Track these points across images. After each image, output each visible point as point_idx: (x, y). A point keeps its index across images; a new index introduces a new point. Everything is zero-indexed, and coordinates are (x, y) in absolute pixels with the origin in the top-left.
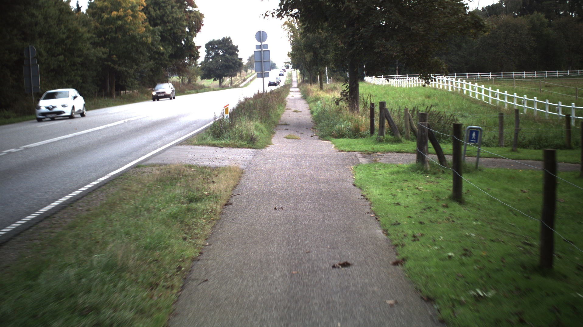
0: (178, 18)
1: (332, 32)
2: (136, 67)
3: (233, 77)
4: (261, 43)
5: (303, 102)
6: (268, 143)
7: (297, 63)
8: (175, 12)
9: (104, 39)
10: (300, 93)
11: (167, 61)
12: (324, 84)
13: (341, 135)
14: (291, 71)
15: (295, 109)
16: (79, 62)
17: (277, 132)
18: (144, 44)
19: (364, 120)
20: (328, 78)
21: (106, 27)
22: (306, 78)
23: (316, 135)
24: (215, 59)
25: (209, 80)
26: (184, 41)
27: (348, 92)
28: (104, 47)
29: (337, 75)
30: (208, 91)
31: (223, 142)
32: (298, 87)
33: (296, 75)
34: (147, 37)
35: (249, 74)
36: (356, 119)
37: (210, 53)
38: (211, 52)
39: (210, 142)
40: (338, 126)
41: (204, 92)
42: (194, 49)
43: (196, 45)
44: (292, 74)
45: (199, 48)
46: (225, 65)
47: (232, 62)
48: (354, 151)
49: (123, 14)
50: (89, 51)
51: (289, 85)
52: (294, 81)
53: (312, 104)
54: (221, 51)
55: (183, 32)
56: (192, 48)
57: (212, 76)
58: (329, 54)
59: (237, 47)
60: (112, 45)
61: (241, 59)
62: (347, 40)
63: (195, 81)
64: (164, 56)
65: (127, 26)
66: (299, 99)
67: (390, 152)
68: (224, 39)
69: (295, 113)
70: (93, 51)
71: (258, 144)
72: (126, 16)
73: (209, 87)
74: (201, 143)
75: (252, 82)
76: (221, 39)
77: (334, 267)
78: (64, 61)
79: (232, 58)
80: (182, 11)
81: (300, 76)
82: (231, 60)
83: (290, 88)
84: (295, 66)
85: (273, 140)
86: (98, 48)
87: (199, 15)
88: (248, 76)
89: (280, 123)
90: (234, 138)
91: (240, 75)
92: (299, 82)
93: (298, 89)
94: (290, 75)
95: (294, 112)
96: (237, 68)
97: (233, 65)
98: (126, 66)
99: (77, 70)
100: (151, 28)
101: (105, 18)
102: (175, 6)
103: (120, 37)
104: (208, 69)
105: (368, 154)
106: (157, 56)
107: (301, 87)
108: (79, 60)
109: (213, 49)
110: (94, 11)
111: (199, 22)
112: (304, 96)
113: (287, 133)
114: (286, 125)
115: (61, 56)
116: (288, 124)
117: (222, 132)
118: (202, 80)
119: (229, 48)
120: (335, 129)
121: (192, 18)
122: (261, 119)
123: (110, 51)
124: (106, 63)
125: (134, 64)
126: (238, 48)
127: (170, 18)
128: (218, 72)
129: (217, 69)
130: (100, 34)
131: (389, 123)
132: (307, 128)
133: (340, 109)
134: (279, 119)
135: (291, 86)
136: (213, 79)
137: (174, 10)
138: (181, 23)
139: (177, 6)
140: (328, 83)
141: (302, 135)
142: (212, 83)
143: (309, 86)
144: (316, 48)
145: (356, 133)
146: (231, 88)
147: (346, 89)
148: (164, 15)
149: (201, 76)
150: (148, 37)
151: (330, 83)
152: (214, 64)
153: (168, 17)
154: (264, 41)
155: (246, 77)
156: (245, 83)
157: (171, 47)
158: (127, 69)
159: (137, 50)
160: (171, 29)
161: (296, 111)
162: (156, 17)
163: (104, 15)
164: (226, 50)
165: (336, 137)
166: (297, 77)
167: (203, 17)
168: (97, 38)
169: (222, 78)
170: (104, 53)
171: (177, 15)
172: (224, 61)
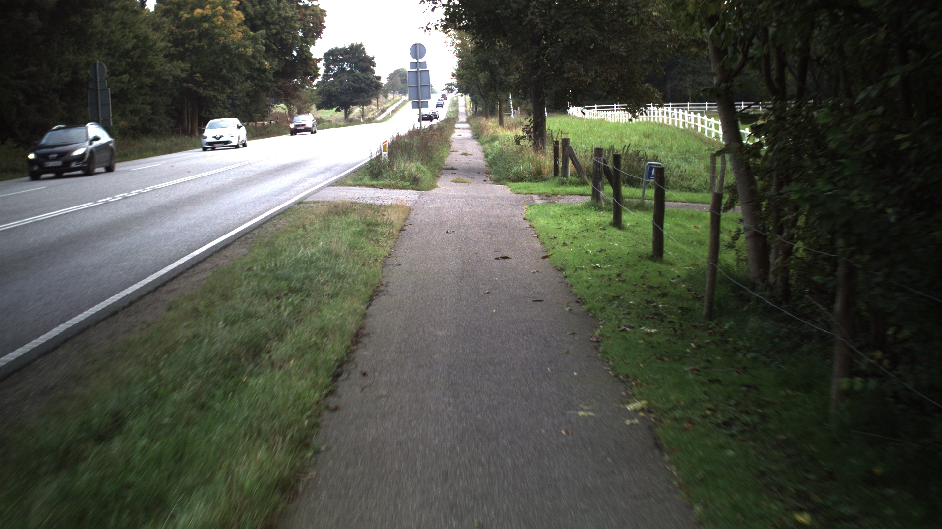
0: (288, 17)
1: (512, 52)
2: (229, 91)
3: (366, 105)
4: (418, 59)
5: (475, 142)
6: (432, 187)
7: (467, 86)
8: (283, 8)
9: (182, 50)
10: (470, 131)
11: (270, 81)
12: (505, 118)
13: (519, 178)
14: (457, 97)
15: (464, 151)
16: (148, 83)
17: (442, 176)
18: (241, 56)
19: (547, 161)
20: (514, 109)
21: (185, 32)
22: (480, 109)
23: (490, 180)
24: (339, 78)
25: (327, 111)
26: (297, 51)
27: (532, 127)
28: (183, 60)
29: (526, 105)
30: (329, 128)
31: (383, 182)
32: (467, 122)
33: (464, 104)
34: (245, 47)
35: (390, 101)
36: (538, 159)
37: (331, 69)
38: (332, 67)
39: (368, 182)
40: (516, 168)
41: (323, 128)
42: (312, 63)
43: (314, 57)
44: (457, 101)
45: (319, 62)
46: (354, 88)
47: (364, 82)
48: (532, 194)
49: (210, 13)
50: (162, 67)
51: (454, 118)
52: (462, 113)
53: (487, 145)
54: (347, 65)
55: (295, 37)
56: (308, 61)
57: (334, 104)
58: (513, 75)
59: (373, 58)
60: (194, 58)
61: (379, 78)
62: (530, 62)
64: (267, 74)
65: (217, 31)
66: (469, 139)
67: (571, 194)
68: (352, 47)
69: (464, 156)
70: (168, 67)
71: (422, 185)
72: (215, 15)
73: (329, 121)
74: (358, 183)
75: (396, 114)
76: (347, 47)
77: (496, 259)
78: (129, 81)
79: (366, 76)
80: (294, 6)
81: (470, 106)
82: (364, 80)
83: (455, 123)
84: (462, 89)
85: (438, 184)
86: (175, 63)
87: (319, 12)
88: (389, 104)
89: (444, 167)
90: (395, 178)
91: (376, 102)
92: (469, 114)
93: (467, 126)
94: (455, 104)
95: (462, 155)
96: (373, 91)
97: (367, 87)
98: (215, 90)
99: (145, 95)
100: (252, 33)
101: (183, 19)
103: (206, 47)
104: (327, 93)
105: (547, 196)
106: (255, 75)
107: (472, 122)
108: (148, 81)
109: (335, 62)
110: (168, 7)
111: (318, 23)
112: (476, 135)
113: (455, 177)
114: (453, 169)
115: (125, 76)
116: (455, 167)
117: (380, 171)
118: (317, 110)
119: (360, 61)
120: (513, 171)
121: (308, 17)
122: (422, 160)
123: (191, 68)
124: (185, 84)
125: (227, 86)
126: (374, 61)
127: (276, 17)
128: (343, 98)
129: (341, 94)
130: (176, 43)
131: (573, 163)
132: (479, 173)
133: (522, 149)
134: (443, 163)
135: (456, 120)
136: (335, 109)
137: (281, 5)
138: (292, 24)
140: (512, 115)
141: (473, 180)
142: (332, 115)
143: (483, 120)
144: (495, 66)
145: (538, 176)
146: (363, 123)
147: (529, 124)
148: (266, 13)
149: (316, 104)
150: (247, 47)
151: (516, 115)
152: (337, 85)
153: (272, 16)
154: (421, 57)
155: (385, 106)
156: (383, 115)
157: (276, 59)
158: (216, 94)
159: (231, 65)
160: (278, 34)
161: (465, 154)
162: (255, 15)
163: (183, 14)
164: (355, 63)
165: (513, 181)
166: (466, 107)
167: (326, 15)
168: (173, 48)
169: (348, 107)
170: (183, 71)
171: (286, 12)
172: (353, 81)
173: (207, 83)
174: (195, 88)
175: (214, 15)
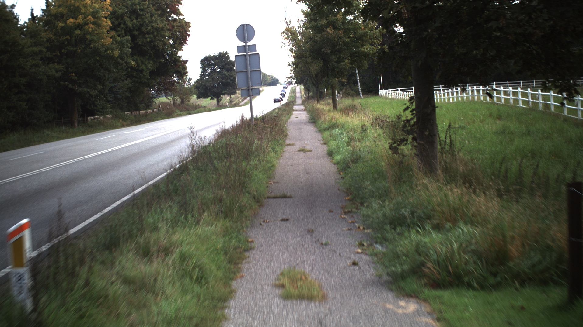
0: (159, 28)
3: (233, 95)
4: (246, 42)
5: (313, 128)
7: (301, 78)
8: (155, 21)
9: (58, 54)
10: (305, 112)
11: (147, 78)
14: (295, 87)
15: (302, 145)
16: (23, 82)
18: (109, 57)
21: (61, 38)
22: (311, 94)
24: (212, 76)
25: (204, 99)
26: (167, 55)
27: (415, 123)
28: (59, 63)
29: (346, 90)
30: (203, 112)
32: (302, 104)
33: (300, 91)
34: (113, 50)
37: (206, 70)
38: (206, 68)
41: (198, 113)
42: (180, 64)
43: (182, 59)
44: (295, 89)
46: (222, 83)
47: (230, 79)
49: (82, 22)
50: (37, 68)
51: (293, 102)
52: (298, 97)
54: (217, 67)
55: (167, 44)
56: (177, 63)
57: (209, 94)
60: (69, 60)
63: (189, 101)
64: (144, 73)
65: (89, 37)
66: (306, 123)
69: (302, 154)
73: (205, 107)
76: (217, 55)
79: (230, 74)
80: (164, 20)
81: (304, 92)
82: (229, 77)
83: (294, 105)
84: (298, 81)
86: (50, 65)
87: (184, 24)
92: (303, 98)
93: (302, 107)
94: (293, 92)
95: (300, 151)
97: (231, 82)
98: (88, 87)
99: (21, 93)
100: (119, 39)
101: (59, 27)
102: (156, 14)
103: (80, 51)
104: (204, 87)
107: (306, 104)
108: (23, 80)
109: (209, 65)
111: (184, 32)
112: (312, 119)
116: (288, 195)
118: (197, 99)
119: (226, 64)
121: (176, 27)
123: (67, 69)
124: (62, 83)
127: (150, 28)
128: (215, 90)
129: (214, 87)
130: (54, 48)
135: (295, 103)
136: (210, 98)
137: (153, 18)
138: (163, 33)
139: (158, 14)
143: (316, 104)
144: (327, 54)
146: (230, 107)
148: (142, 25)
149: (196, 95)
152: (210, 81)
153: (146, 27)
154: (250, 39)
156: (245, 101)
157: (152, 62)
158: (89, 90)
159: (101, 66)
160: (151, 41)
161: (303, 150)
163: (59, 24)
164: (222, 66)
166: (301, 93)
167: (190, 26)
168: (48, 53)
169: (220, 96)
170: (57, 71)
171: (158, 24)
172: (221, 78)
173: (81, 81)
174: (70, 86)
175: (86, 24)
